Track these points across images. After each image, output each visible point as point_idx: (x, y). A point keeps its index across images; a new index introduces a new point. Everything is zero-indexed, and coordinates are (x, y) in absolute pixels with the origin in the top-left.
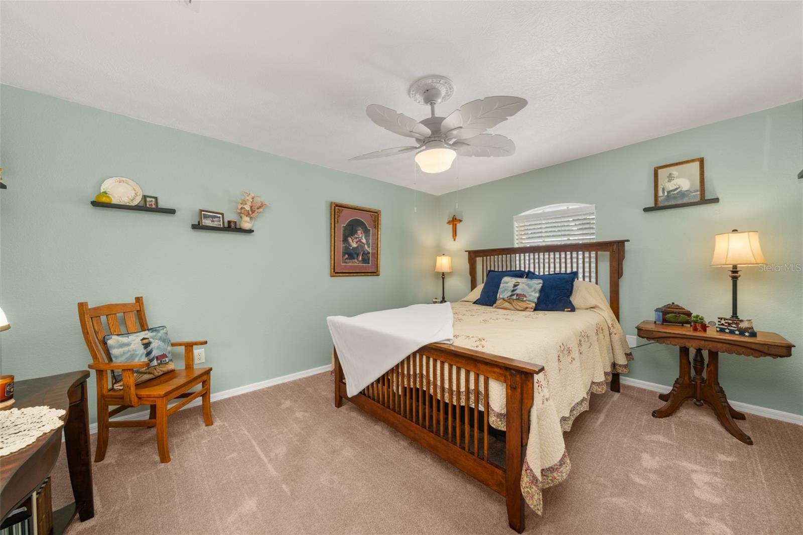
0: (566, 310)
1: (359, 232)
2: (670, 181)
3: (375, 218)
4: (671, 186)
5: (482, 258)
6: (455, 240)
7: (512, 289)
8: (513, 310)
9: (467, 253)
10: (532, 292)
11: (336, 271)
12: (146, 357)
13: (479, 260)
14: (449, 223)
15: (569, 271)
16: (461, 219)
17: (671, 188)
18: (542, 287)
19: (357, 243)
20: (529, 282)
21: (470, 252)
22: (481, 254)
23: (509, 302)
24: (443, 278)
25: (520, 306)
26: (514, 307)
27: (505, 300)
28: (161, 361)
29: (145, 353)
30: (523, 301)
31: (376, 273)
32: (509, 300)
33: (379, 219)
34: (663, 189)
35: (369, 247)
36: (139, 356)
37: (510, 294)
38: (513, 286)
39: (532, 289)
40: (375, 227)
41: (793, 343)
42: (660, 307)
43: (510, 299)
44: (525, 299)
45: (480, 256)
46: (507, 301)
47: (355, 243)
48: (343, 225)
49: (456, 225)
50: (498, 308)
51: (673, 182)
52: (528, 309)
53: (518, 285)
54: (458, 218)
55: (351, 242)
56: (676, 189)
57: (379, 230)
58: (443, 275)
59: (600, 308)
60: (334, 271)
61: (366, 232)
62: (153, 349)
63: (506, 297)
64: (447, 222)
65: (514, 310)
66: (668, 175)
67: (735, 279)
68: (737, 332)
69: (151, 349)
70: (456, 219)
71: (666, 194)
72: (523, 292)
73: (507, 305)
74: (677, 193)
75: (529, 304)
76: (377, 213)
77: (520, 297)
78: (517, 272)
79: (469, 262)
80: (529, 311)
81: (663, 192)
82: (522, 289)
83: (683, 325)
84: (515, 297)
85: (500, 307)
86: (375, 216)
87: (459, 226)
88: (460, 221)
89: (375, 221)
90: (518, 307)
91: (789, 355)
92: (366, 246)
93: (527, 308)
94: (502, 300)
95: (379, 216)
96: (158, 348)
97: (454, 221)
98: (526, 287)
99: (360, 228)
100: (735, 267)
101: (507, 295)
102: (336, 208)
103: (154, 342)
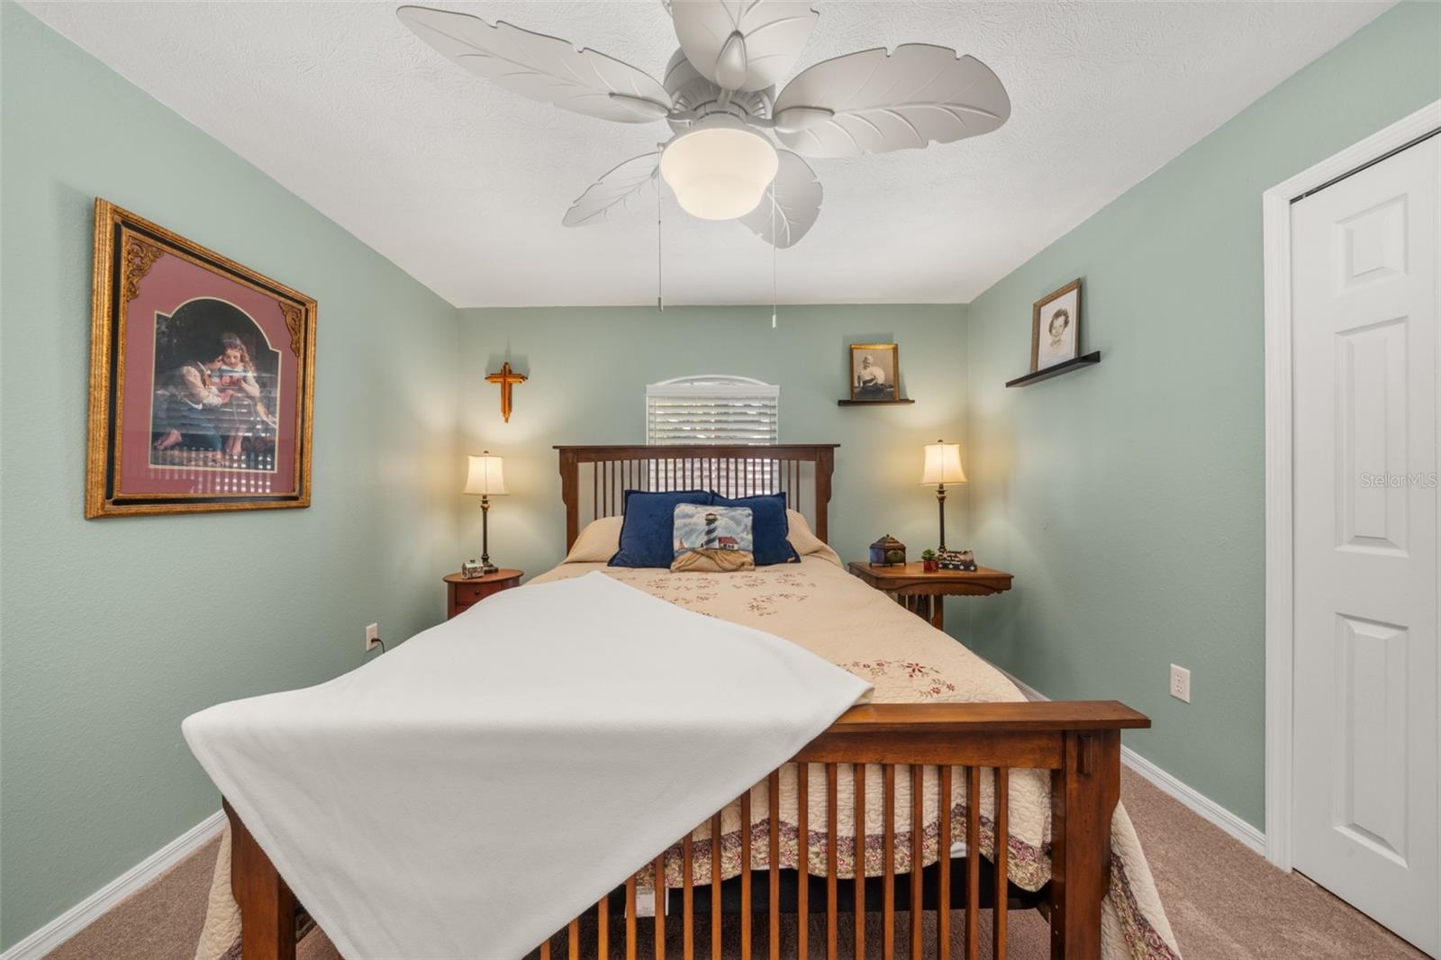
0: (790, 560)
1: (234, 354)
2: (865, 368)
3: (297, 319)
4: (866, 375)
5: (593, 463)
6: (507, 420)
7: (707, 528)
8: (715, 571)
9: (558, 451)
10: (743, 532)
11: (117, 495)
13: (585, 469)
14: (491, 377)
15: (776, 491)
16: (524, 374)
17: (867, 378)
18: (754, 520)
19: (222, 390)
20: (734, 513)
21: (563, 451)
22: (593, 456)
23: (708, 557)
24: (485, 510)
25: (729, 562)
26: (718, 564)
27: (698, 553)
30: (733, 551)
31: (295, 498)
32: (706, 551)
33: (311, 324)
34: (859, 377)
35: (270, 412)
37: (706, 538)
38: (705, 522)
39: (742, 527)
40: (296, 351)
41: (1012, 574)
42: (875, 542)
43: (707, 549)
44: (736, 547)
45: (587, 460)
46: (703, 555)
47: (214, 389)
48: (156, 312)
49: (511, 385)
50: (684, 571)
51: (868, 369)
52: (746, 567)
53: (715, 520)
54: (516, 371)
55: (198, 382)
56: (872, 380)
57: (309, 360)
58: (485, 502)
59: (828, 552)
60: (109, 495)
61: (263, 359)
63: (697, 545)
64: (485, 376)
65: (719, 572)
66: (863, 359)
67: (942, 500)
68: (962, 567)
70: (510, 371)
71: (862, 385)
72: (729, 532)
73: (703, 561)
74: (872, 386)
75: (745, 556)
76: (303, 304)
77: (727, 544)
78: (695, 494)
79: (561, 473)
80: (747, 570)
81: (859, 382)
82: (725, 528)
83: (891, 566)
84: (716, 544)
85: (689, 567)
86: (297, 311)
87: (518, 389)
88: (524, 378)
89: (294, 330)
90: (727, 565)
91: (1009, 587)
92: (260, 408)
93: (743, 564)
94: (690, 553)
95: (311, 315)
97: (506, 376)
98: (732, 523)
99: (238, 342)
100: (941, 486)
101: (699, 540)
102: (126, 231)
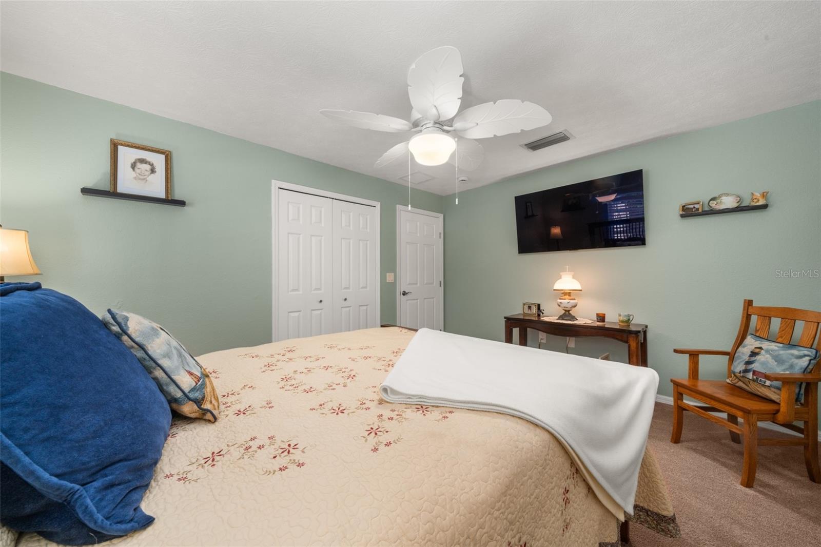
12: (744, 364)
28: (757, 378)
29: (747, 360)
36: (741, 360)
62: (756, 362)
69: (755, 360)
96: (763, 364)
103: (764, 355)
